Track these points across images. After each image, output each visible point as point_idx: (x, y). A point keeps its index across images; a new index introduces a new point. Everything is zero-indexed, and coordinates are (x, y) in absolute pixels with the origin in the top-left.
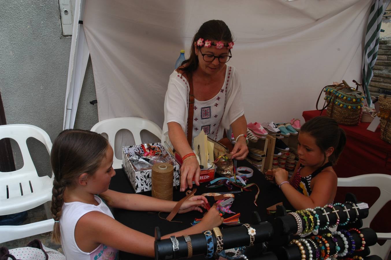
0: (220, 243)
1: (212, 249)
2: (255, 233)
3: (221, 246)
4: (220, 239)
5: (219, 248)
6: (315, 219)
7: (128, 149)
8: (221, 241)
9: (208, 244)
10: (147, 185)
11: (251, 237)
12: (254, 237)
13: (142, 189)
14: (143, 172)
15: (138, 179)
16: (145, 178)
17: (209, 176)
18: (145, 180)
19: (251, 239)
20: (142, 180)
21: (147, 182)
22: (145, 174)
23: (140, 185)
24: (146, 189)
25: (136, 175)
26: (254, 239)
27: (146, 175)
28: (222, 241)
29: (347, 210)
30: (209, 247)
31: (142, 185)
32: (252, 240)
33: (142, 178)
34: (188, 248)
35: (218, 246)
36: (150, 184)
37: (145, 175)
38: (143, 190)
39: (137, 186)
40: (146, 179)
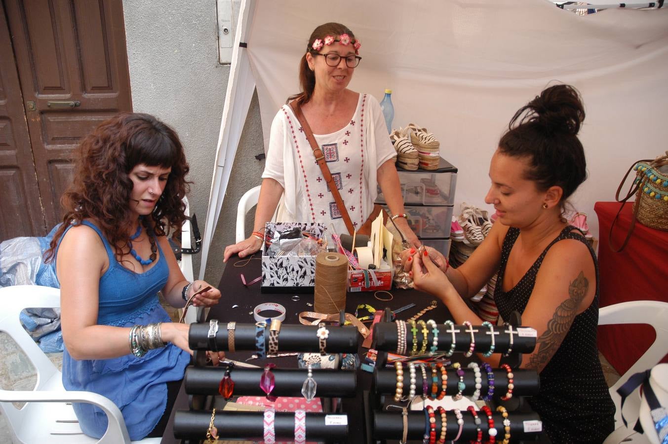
0: (273, 339)
1: (262, 345)
2: (326, 336)
3: (275, 344)
4: (275, 334)
5: (272, 347)
6: (431, 335)
7: (275, 227)
8: (275, 337)
9: (257, 338)
10: (279, 277)
11: (320, 341)
12: (325, 341)
13: (272, 282)
14: (274, 258)
15: (265, 266)
16: (277, 266)
17: (382, 282)
18: (276, 269)
19: (320, 344)
20: (271, 269)
21: (278, 273)
22: (276, 261)
23: (268, 277)
24: (278, 283)
25: (263, 261)
26: (325, 345)
27: (279, 263)
28: (277, 338)
29: (493, 333)
30: (257, 342)
31: (272, 277)
32: (323, 346)
33: (273, 267)
34: (229, 338)
35: (271, 344)
36: (284, 277)
37: (276, 263)
38: (273, 284)
39: (265, 277)
40: (278, 269)
